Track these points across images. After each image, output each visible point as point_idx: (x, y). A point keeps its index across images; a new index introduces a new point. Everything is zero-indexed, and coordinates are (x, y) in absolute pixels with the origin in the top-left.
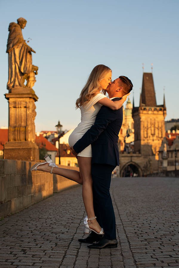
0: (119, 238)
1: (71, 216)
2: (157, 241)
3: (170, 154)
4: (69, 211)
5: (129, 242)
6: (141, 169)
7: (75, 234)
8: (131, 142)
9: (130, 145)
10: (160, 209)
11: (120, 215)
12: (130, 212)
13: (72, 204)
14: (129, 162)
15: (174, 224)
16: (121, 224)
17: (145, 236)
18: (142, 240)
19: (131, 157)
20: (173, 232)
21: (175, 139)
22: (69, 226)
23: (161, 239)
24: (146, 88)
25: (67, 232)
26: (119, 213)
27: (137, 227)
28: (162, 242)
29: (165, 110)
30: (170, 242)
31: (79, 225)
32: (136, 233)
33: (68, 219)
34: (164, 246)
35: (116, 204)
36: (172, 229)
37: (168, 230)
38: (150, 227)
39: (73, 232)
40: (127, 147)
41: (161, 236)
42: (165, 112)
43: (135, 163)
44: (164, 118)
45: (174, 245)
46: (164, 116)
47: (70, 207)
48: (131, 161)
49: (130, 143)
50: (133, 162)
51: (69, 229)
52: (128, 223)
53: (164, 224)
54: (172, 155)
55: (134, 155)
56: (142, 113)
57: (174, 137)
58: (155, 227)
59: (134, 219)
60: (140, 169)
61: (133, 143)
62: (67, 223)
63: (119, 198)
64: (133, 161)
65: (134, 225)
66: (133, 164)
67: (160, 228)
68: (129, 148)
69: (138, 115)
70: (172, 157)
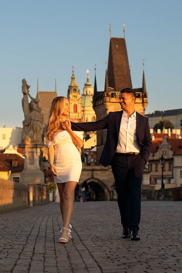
0: (85, 263)
1: (8, 242)
2: (141, 265)
3: (154, 166)
4: (5, 237)
5: (99, 266)
6: (108, 190)
7: (18, 259)
8: (92, 148)
9: (90, 152)
10: (143, 234)
11: (81, 241)
12: (98, 237)
13: (7, 229)
14: (89, 179)
15: (165, 248)
16: (86, 249)
17: (123, 261)
18: (119, 264)
19: (93, 170)
20: (164, 255)
21: (161, 142)
22: (8, 252)
23: (147, 263)
24: (114, 62)
25: (6, 257)
26: (80, 238)
27: (110, 252)
28: (149, 265)
29: (145, 96)
30: (160, 265)
31: (23, 250)
32: (108, 257)
33: (5, 245)
34: (152, 270)
35: (74, 229)
36: (162, 252)
37: (157, 254)
38: (130, 251)
39: (15, 258)
40: (86, 155)
41: (146, 260)
42: (145, 99)
43: (99, 180)
44: (144, 110)
45: (166, 269)
46: (143, 106)
47: (5, 233)
48: (93, 177)
49: (90, 149)
50: (96, 179)
51: (7, 255)
52: (97, 248)
53: (150, 248)
54: (157, 167)
55: (98, 167)
56: (109, 102)
57: (161, 139)
58: (136, 252)
59: (104, 244)
60: (106, 190)
61: (95, 149)
62: (4, 249)
63: (78, 223)
64: (95, 176)
65: (105, 249)
66: (96, 181)
67: (143, 252)
68: (89, 157)
69: (103, 104)
70: (157, 171)
